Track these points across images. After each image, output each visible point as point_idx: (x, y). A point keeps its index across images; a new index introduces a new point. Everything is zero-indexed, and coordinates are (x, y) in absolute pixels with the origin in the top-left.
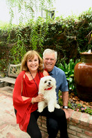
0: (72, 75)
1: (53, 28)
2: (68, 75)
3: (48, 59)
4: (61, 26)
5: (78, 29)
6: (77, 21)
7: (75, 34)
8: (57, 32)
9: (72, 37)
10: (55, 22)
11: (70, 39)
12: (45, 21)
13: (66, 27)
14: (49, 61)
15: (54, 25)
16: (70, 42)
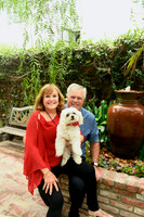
0: (104, 123)
1: (78, 56)
2: (99, 122)
3: (74, 97)
4: (89, 54)
5: (112, 59)
6: (112, 47)
7: (109, 65)
8: (84, 62)
9: (104, 70)
10: (81, 47)
11: (101, 72)
12: (67, 45)
13: (96, 55)
14: (76, 100)
15: (79, 52)
16: (101, 76)
